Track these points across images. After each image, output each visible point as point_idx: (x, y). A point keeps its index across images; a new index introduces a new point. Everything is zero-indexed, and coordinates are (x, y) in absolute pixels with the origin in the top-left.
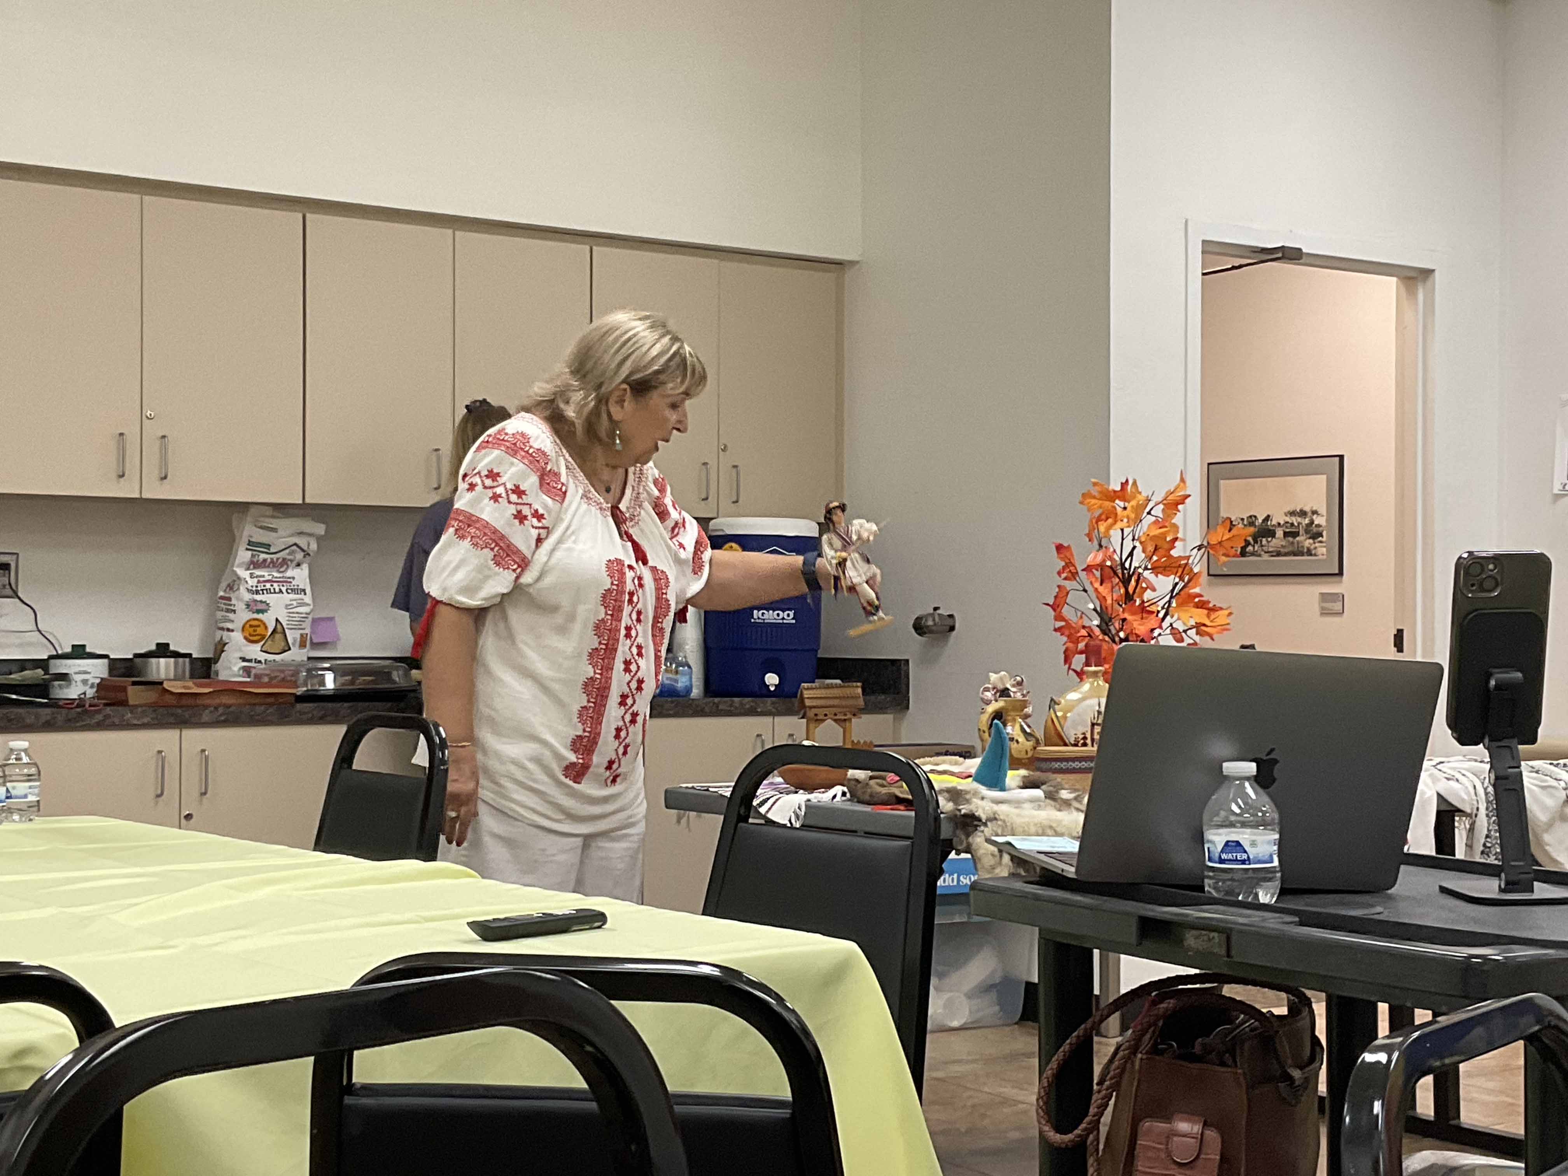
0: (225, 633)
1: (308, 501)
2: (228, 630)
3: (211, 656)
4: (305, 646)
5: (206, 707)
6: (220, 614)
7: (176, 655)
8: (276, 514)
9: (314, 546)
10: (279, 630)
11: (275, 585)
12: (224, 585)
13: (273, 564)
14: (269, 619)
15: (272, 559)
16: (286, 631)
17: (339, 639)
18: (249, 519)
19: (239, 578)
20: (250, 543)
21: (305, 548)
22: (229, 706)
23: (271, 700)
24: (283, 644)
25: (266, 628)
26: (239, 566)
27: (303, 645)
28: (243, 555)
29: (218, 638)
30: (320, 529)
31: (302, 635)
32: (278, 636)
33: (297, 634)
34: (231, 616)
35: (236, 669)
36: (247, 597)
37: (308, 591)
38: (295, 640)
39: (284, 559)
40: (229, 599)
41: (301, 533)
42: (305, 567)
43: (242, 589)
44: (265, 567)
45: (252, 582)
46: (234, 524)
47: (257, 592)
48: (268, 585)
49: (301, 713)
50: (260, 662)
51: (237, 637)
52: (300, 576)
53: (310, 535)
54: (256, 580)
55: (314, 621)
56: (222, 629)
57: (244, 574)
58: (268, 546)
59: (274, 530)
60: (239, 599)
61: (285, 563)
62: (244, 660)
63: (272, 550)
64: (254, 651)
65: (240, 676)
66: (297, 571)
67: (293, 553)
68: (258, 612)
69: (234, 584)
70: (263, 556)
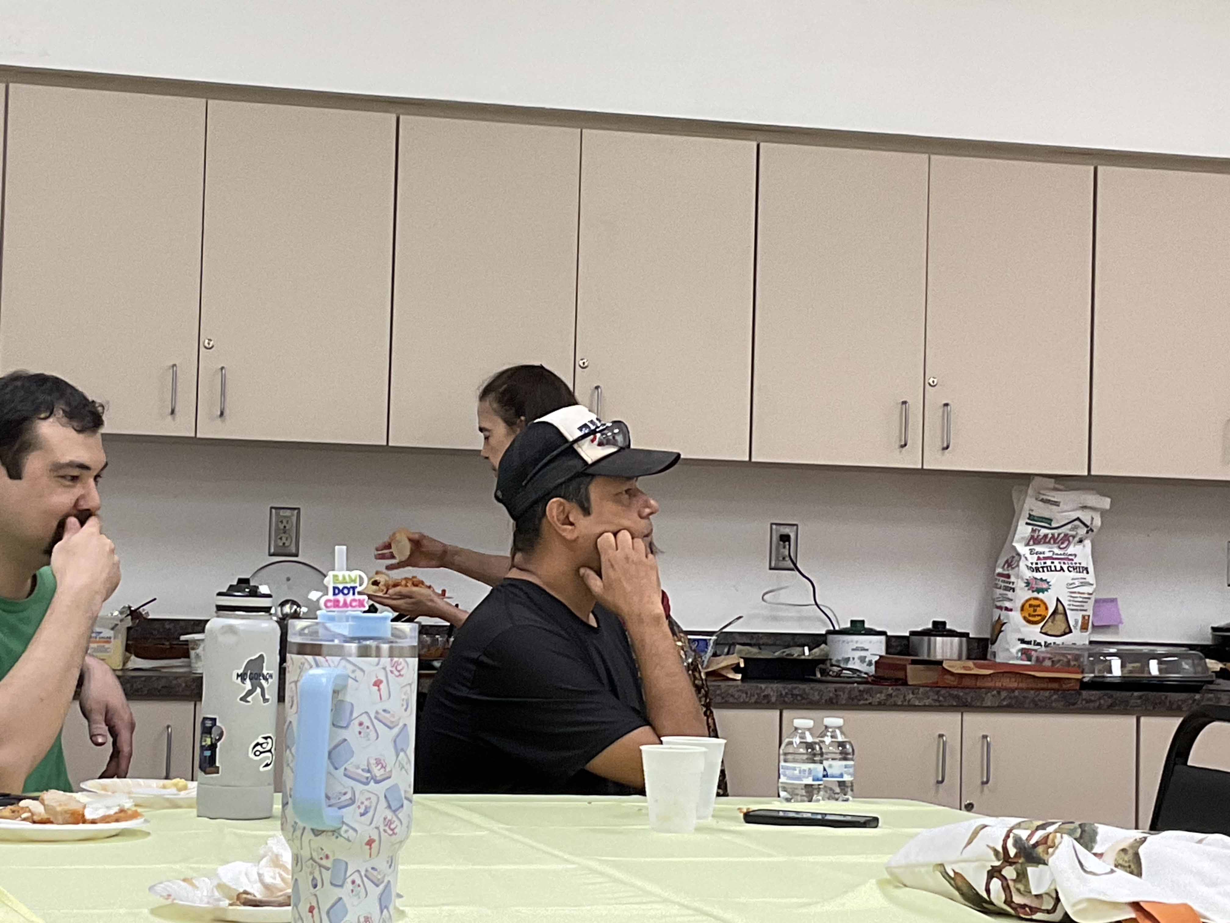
0: (1004, 612)
1: (1093, 473)
2: (1007, 609)
3: (988, 636)
4: (1087, 629)
5: (985, 690)
6: (999, 591)
7: (953, 634)
8: (1057, 486)
9: (1098, 522)
10: (1060, 612)
11: (1056, 562)
12: (1002, 561)
13: (1054, 540)
14: (1049, 598)
15: (1053, 535)
16: (1068, 612)
17: (1122, 621)
18: (1029, 491)
19: (1019, 554)
20: (1031, 517)
21: (1088, 523)
22: (1012, 690)
23: (1053, 687)
24: (1064, 626)
25: (1047, 609)
26: (1017, 542)
27: (1085, 627)
28: (1024, 530)
29: (996, 618)
30: (1106, 503)
31: (1084, 617)
32: (1059, 617)
33: (1079, 616)
34: (1010, 594)
35: (1014, 651)
36: (1028, 574)
37: (1091, 569)
38: (1077, 622)
39: (1066, 535)
40: (1008, 576)
41: (1084, 507)
42: (1088, 543)
43: (1022, 564)
44: (1045, 543)
45: (1032, 559)
46: (1014, 496)
47: (1037, 570)
48: (1049, 563)
49: (1089, 701)
50: (1039, 644)
51: (1016, 617)
52: (1083, 553)
53: (1093, 509)
54: (1036, 556)
55: (1097, 602)
56: (1000, 608)
57: (1022, 550)
58: (1049, 520)
59: (1056, 504)
60: (1018, 576)
62: (1023, 641)
63: (1054, 525)
64: (1033, 632)
65: (1017, 658)
66: (1079, 547)
67: (1075, 528)
68: (1039, 590)
69: (1013, 561)
70: (1044, 531)
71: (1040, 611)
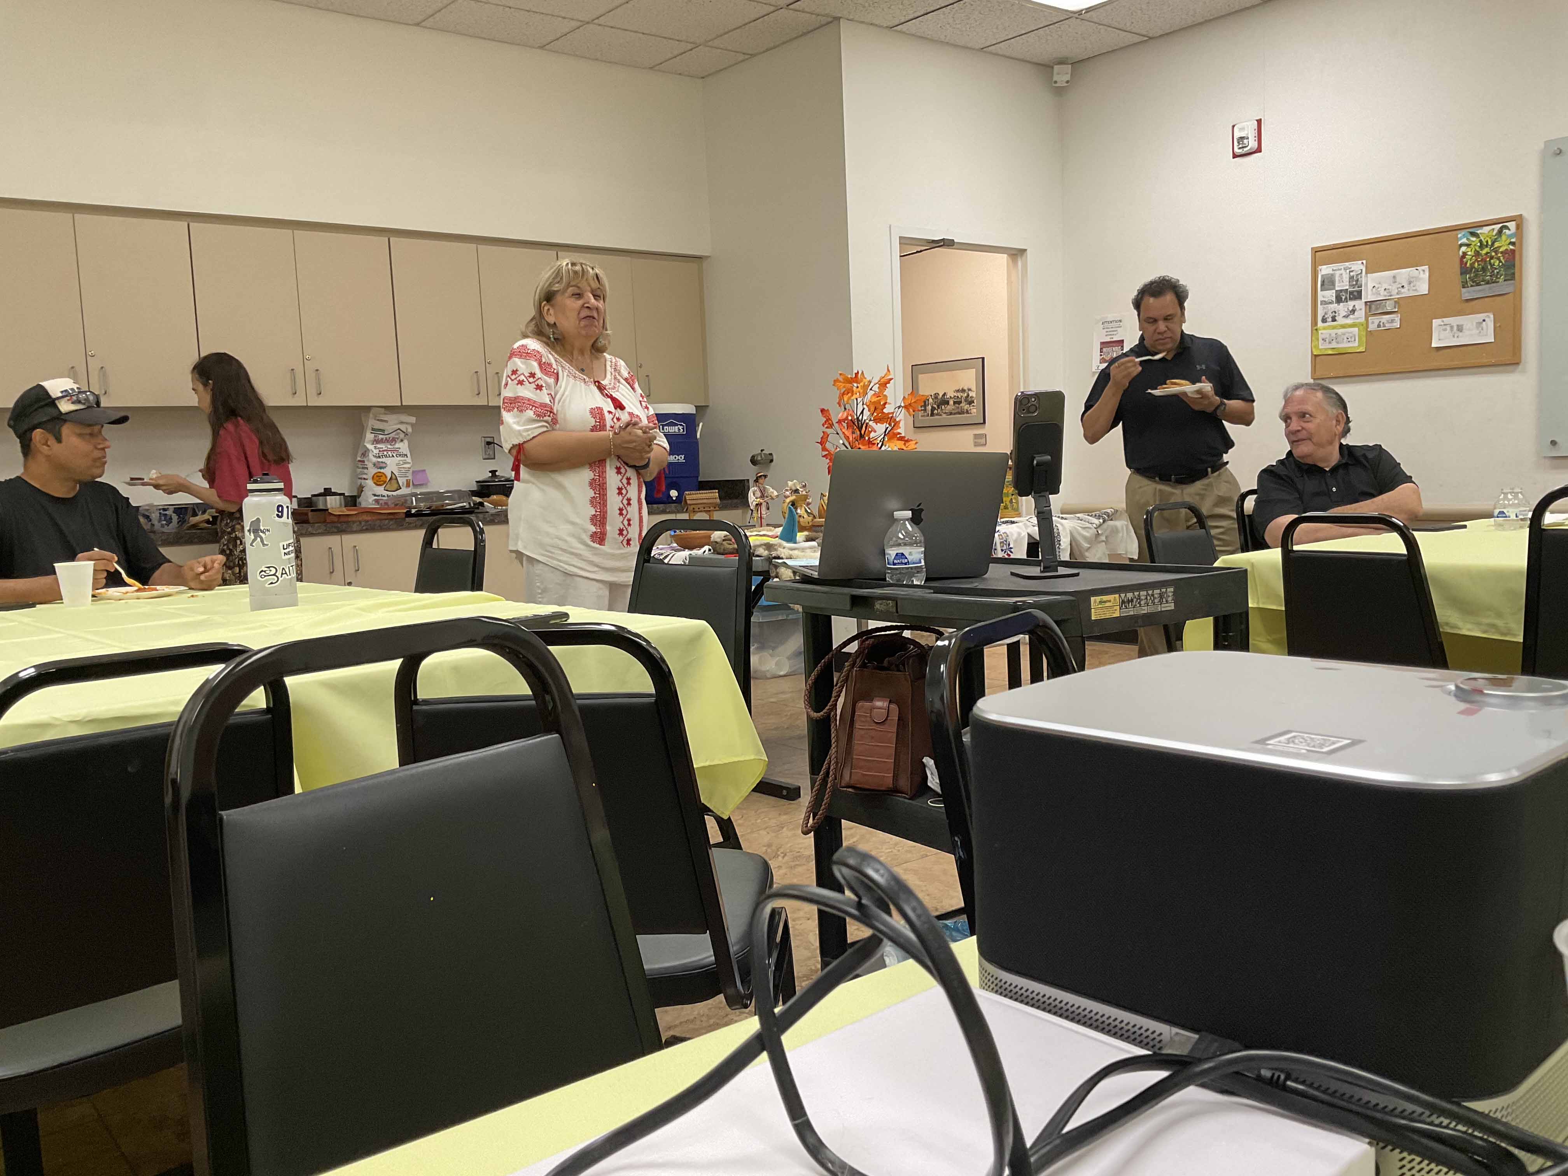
0: (363, 481)
1: (404, 404)
2: (364, 479)
3: (355, 494)
4: (409, 486)
5: (354, 522)
6: (359, 470)
7: (335, 494)
8: (385, 412)
9: (410, 430)
10: (394, 478)
11: (389, 453)
12: (359, 454)
13: (387, 441)
14: (387, 472)
15: (386, 439)
16: (398, 478)
17: (428, 481)
18: (371, 415)
19: (368, 450)
20: (373, 429)
21: (405, 431)
22: (368, 521)
23: (392, 517)
24: (397, 485)
25: (386, 477)
26: (368, 443)
27: (408, 486)
28: (369, 436)
29: (359, 484)
30: (413, 420)
31: (407, 480)
32: (394, 481)
33: (404, 480)
34: (366, 471)
35: (370, 501)
36: (374, 460)
37: (409, 455)
38: (403, 484)
39: (393, 438)
40: (363, 461)
41: (402, 423)
42: (406, 442)
43: (370, 455)
44: (382, 442)
45: (376, 451)
46: (363, 419)
47: (379, 457)
48: (385, 453)
49: (410, 523)
50: (384, 496)
51: (370, 482)
52: (403, 447)
53: (407, 423)
54: (378, 450)
55: (413, 472)
56: (361, 479)
57: (370, 447)
58: (383, 431)
59: (386, 421)
60: (368, 461)
61: (394, 440)
62: (375, 495)
63: (386, 433)
64: (380, 490)
65: (373, 504)
66: (402, 444)
67: (398, 434)
68: (381, 468)
69: (365, 453)
70: (381, 436)
71: (382, 479)
